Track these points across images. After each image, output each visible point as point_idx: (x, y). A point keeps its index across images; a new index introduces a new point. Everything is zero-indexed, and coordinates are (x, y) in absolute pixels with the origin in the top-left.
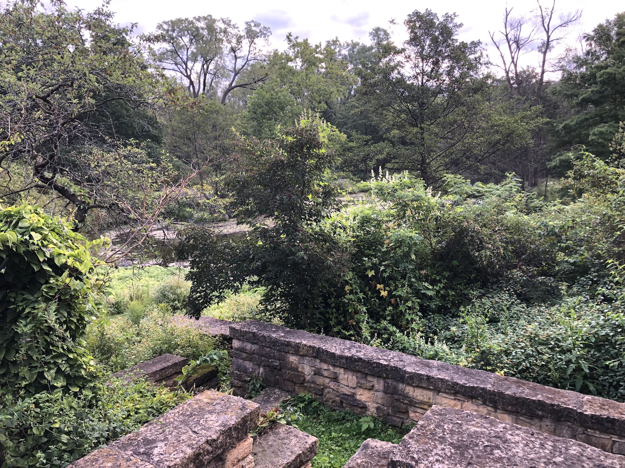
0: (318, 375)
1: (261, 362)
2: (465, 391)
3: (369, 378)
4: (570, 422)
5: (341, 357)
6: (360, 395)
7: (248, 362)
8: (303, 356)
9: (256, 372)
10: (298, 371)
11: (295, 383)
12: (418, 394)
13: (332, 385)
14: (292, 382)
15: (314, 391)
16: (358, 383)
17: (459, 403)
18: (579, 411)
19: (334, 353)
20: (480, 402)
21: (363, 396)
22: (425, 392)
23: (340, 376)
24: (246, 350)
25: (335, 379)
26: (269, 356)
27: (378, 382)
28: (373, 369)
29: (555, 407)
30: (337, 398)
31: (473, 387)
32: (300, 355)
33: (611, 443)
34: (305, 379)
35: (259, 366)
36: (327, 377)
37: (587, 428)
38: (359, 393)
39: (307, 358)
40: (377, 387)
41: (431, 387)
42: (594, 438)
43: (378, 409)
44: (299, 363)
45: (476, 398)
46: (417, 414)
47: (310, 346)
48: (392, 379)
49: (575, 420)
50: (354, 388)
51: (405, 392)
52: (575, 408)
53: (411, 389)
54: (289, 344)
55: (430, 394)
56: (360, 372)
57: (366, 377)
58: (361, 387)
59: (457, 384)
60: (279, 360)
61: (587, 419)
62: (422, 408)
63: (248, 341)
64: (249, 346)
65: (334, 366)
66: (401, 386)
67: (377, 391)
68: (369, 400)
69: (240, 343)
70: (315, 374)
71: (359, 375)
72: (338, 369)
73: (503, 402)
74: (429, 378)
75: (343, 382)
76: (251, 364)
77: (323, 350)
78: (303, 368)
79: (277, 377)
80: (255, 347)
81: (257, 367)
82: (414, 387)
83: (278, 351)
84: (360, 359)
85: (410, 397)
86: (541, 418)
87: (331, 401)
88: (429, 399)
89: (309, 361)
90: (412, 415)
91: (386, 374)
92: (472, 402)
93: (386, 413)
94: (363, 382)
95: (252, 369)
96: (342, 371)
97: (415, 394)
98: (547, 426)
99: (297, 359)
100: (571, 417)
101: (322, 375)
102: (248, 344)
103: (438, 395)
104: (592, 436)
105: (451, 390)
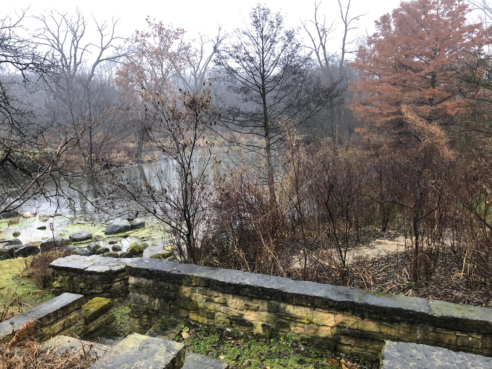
0: (210, 301)
1: (157, 294)
2: (338, 305)
3: (254, 301)
4: (422, 323)
5: (230, 285)
6: (248, 315)
7: (144, 295)
8: (195, 286)
9: (153, 304)
10: (191, 300)
11: (189, 310)
12: (298, 311)
13: (222, 308)
14: (186, 309)
15: (206, 316)
16: (246, 305)
17: (332, 316)
18: (429, 314)
19: (223, 282)
20: (349, 313)
21: (250, 316)
22: (303, 309)
23: (229, 301)
24: (142, 285)
25: (225, 304)
26: (164, 288)
27: (262, 302)
28: (259, 293)
29: (410, 313)
30: (228, 320)
31: (344, 302)
32: (192, 286)
33: (455, 338)
34: (197, 306)
35: (155, 297)
36: (217, 303)
37: (436, 327)
38: (246, 314)
39: (199, 287)
40: (261, 307)
41: (309, 305)
42: (442, 335)
43: (263, 326)
44: (192, 293)
45: (347, 311)
46: (297, 328)
47: (202, 278)
48: (275, 300)
49: (426, 321)
50: (242, 310)
51: (287, 310)
52: (426, 312)
53: (292, 306)
54: (182, 277)
55: (308, 310)
56: (247, 296)
57: (252, 300)
58: (247, 309)
59: (330, 300)
60: (173, 291)
61: (436, 320)
62: (301, 322)
63: (144, 276)
64: (144, 281)
65: (224, 293)
66: (282, 305)
67: (263, 311)
68: (255, 319)
69: (137, 279)
70: (207, 301)
71: (246, 298)
72: (227, 295)
73: (369, 312)
74: (307, 297)
75: (232, 306)
76: (148, 296)
77: (214, 280)
78: (196, 297)
79: (172, 306)
80: (151, 282)
81: (153, 299)
82: (294, 305)
83: (172, 283)
84: (247, 286)
85: (291, 314)
86: (399, 322)
87: (222, 323)
88: (307, 314)
89: (200, 290)
90: (292, 328)
91: (270, 296)
92: (343, 313)
93: (271, 329)
94: (250, 303)
95: (149, 301)
96: (231, 296)
97: (295, 312)
98: (404, 327)
99: (190, 289)
100: (423, 319)
101: (213, 301)
102: (144, 279)
103: (314, 310)
104: (440, 333)
105: (326, 305)
